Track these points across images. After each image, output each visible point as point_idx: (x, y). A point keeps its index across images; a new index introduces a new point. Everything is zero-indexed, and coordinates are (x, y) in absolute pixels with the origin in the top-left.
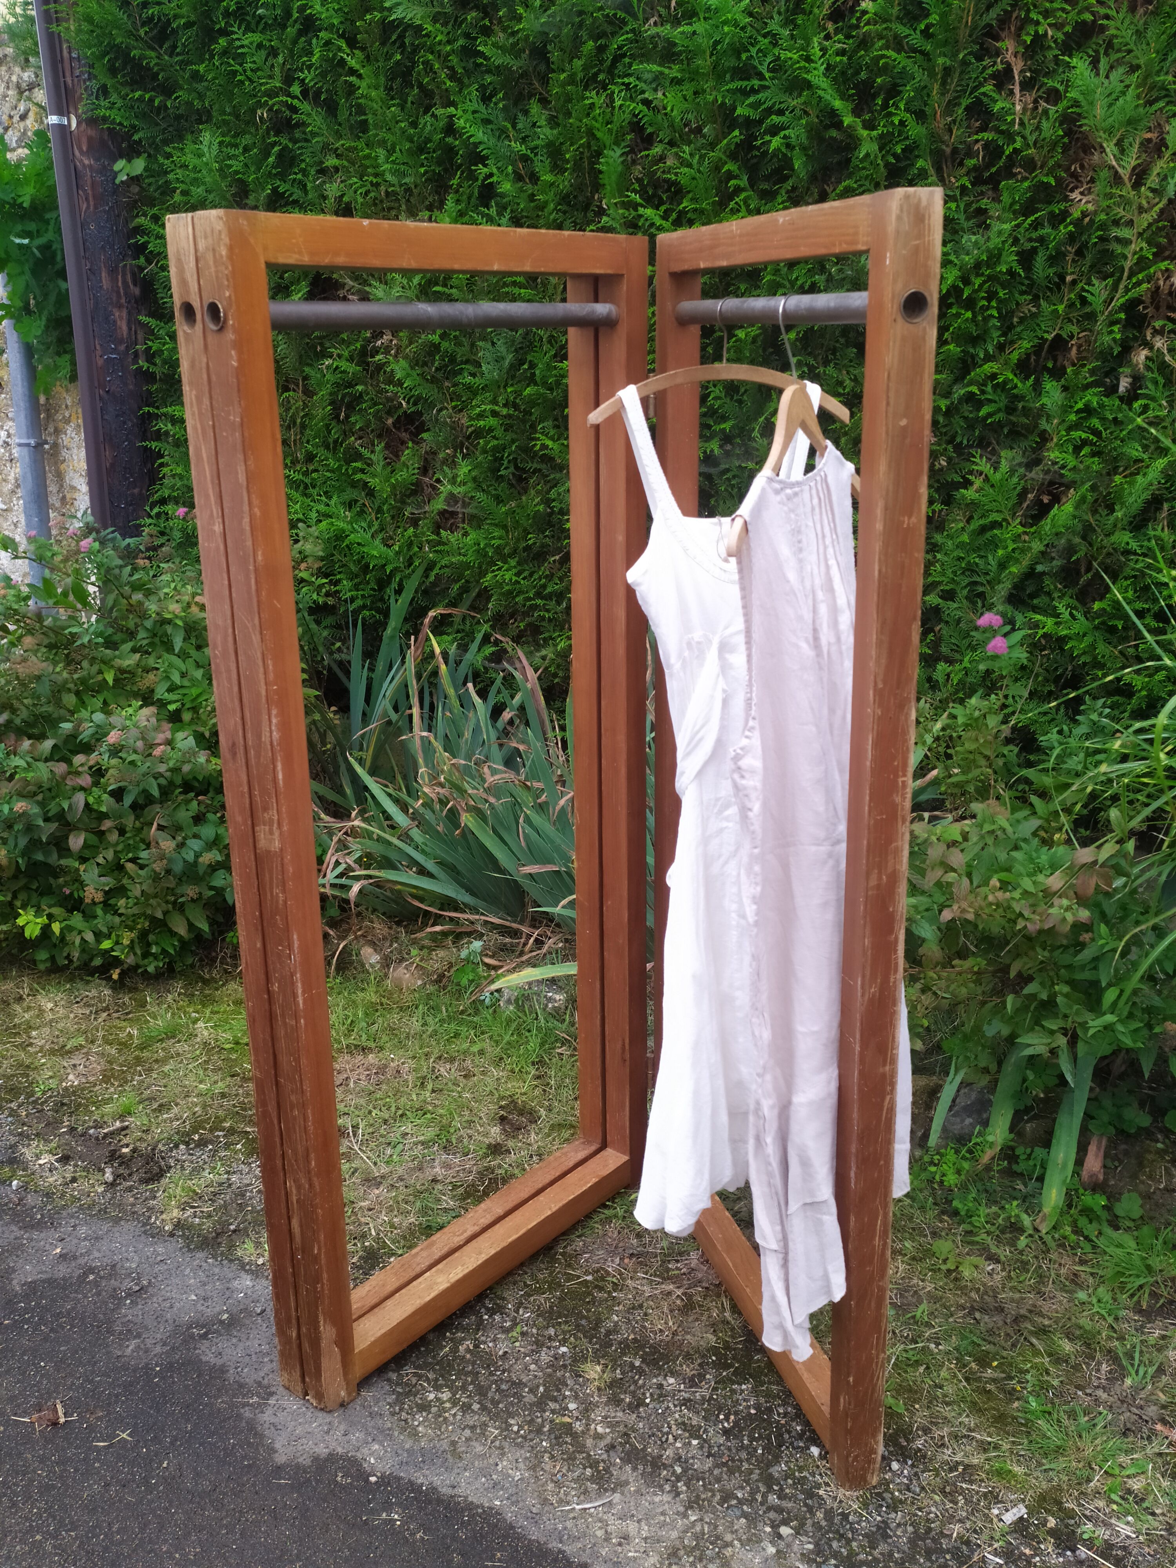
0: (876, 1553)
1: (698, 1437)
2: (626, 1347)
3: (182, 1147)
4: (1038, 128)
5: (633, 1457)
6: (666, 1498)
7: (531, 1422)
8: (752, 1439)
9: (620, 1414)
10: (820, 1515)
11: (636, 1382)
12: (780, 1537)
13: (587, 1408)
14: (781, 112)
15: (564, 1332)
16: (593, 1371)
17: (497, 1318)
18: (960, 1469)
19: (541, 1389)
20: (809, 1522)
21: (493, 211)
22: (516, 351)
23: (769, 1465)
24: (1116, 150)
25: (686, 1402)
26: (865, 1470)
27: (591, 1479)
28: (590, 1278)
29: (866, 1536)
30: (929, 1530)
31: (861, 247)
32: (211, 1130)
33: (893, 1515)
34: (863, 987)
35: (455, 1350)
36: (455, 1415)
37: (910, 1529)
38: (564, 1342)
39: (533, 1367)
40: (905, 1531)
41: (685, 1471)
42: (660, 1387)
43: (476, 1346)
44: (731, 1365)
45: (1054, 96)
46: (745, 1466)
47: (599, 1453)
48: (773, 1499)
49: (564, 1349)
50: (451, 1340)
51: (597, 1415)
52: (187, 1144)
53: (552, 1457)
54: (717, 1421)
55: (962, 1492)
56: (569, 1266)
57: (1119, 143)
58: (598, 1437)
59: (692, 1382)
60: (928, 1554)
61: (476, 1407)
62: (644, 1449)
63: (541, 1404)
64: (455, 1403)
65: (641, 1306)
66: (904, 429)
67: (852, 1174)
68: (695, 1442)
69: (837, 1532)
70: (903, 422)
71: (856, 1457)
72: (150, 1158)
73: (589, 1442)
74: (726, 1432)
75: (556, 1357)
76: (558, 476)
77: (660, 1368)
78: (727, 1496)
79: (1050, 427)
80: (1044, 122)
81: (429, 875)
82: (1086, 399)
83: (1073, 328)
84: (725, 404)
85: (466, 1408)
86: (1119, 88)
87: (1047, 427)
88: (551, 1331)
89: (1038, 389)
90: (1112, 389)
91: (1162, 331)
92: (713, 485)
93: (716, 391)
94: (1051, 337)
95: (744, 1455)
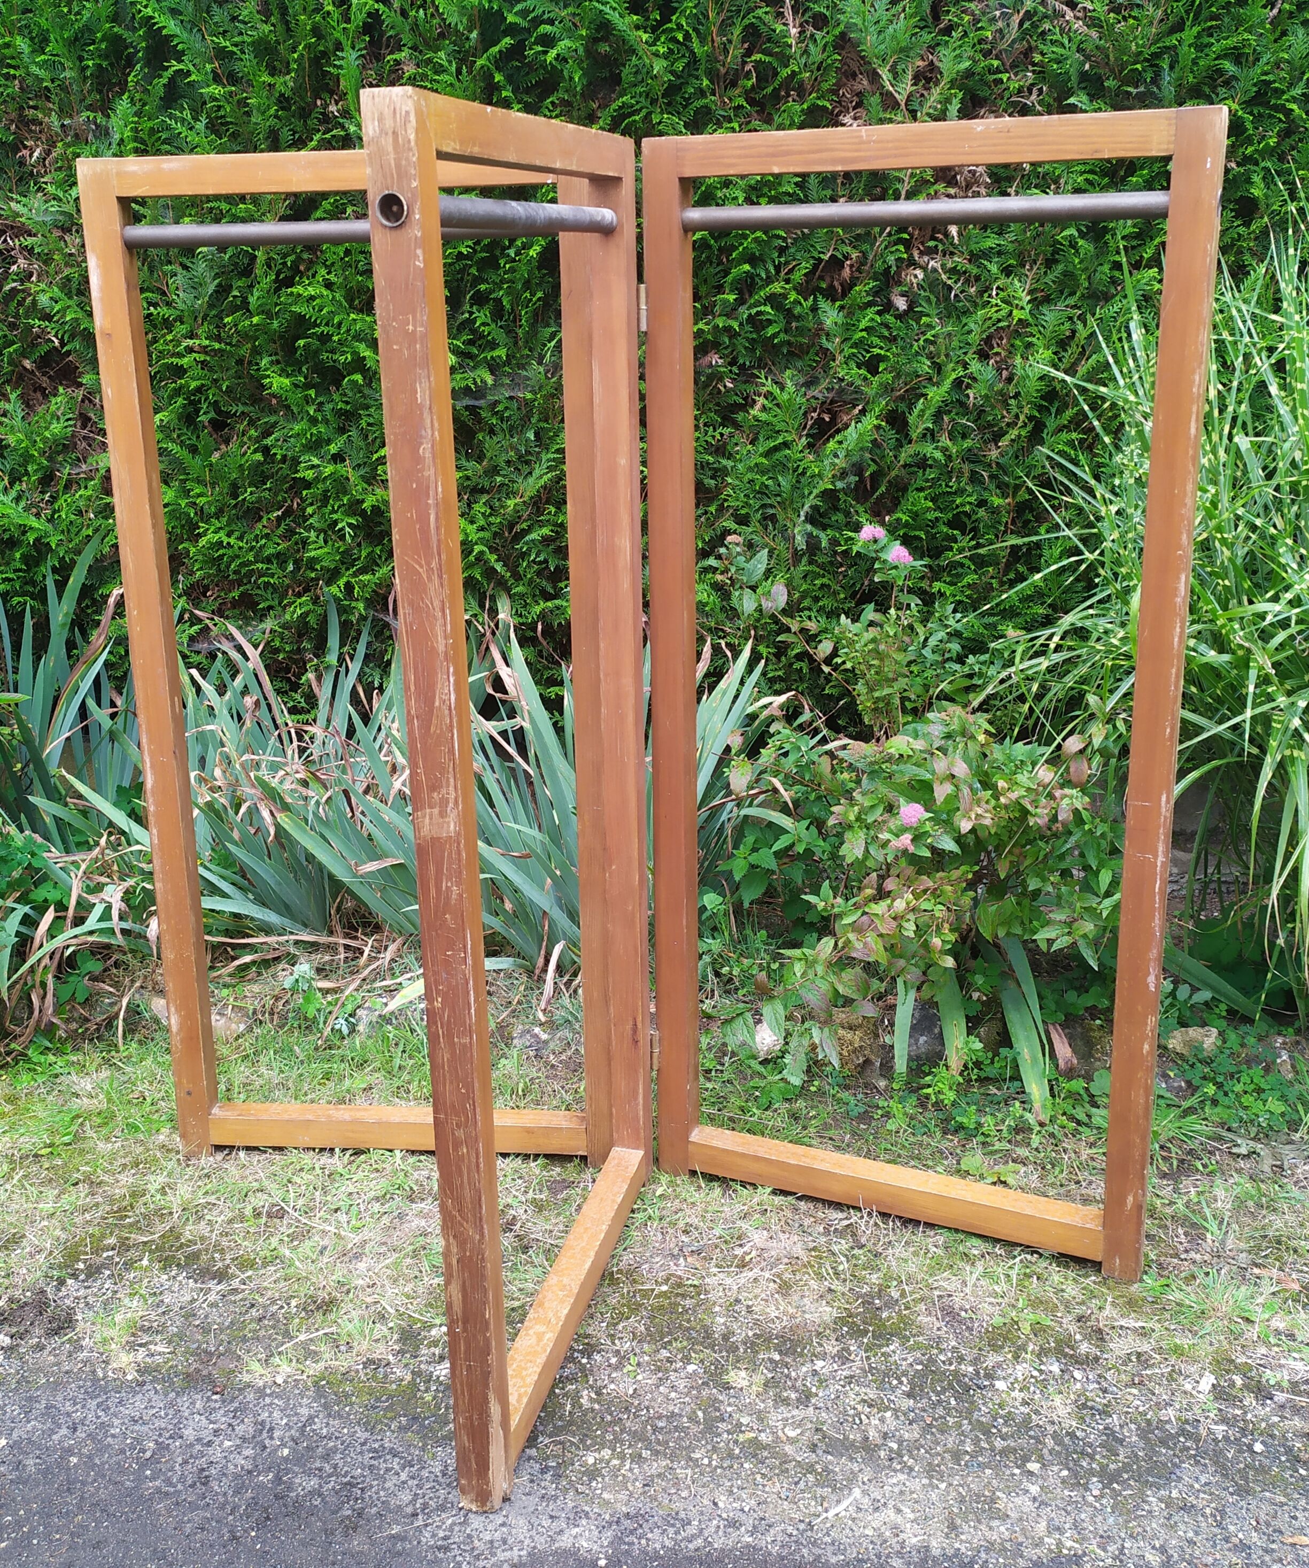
0: (1122, 1457)
1: (887, 1409)
2: (752, 1345)
4: (806, 52)
5: (842, 1447)
6: (902, 1476)
7: (715, 1449)
8: (937, 1394)
9: (795, 1412)
11: (788, 1376)
12: (1032, 1474)
13: (761, 1417)
15: (680, 1350)
16: (738, 1378)
17: (597, 1357)
18: (1134, 1359)
19: (700, 1414)
20: (1046, 1452)
23: (971, 1412)
24: (890, 76)
25: (850, 1379)
27: (818, 1484)
28: (664, 1288)
29: (1102, 1446)
30: (1148, 1422)
33: (1109, 1420)
35: (576, 1403)
36: (631, 1470)
37: (1133, 1427)
38: (687, 1360)
39: (673, 1395)
40: (1131, 1430)
41: (900, 1442)
42: (815, 1373)
43: (599, 1393)
44: (867, 1332)
45: (820, 21)
46: (950, 1420)
47: (806, 1456)
48: (998, 1442)
49: (691, 1368)
50: (565, 1395)
51: (775, 1417)
53: (764, 1476)
54: (893, 1388)
55: (1150, 1378)
56: (635, 1281)
57: (893, 70)
58: (792, 1441)
59: (843, 1357)
61: (646, 1454)
62: (846, 1438)
63: (710, 1427)
64: (622, 1457)
65: (738, 1301)
68: (888, 1414)
73: (788, 1449)
74: (909, 1395)
75: (689, 1377)
76: (273, 419)
77: (801, 1355)
78: (956, 1454)
79: (831, 345)
80: (811, 47)
81: (224, 895)
82: (869, 317)
83: (847, 249)
84: (493, 331)
85: (638, 1458)
86: (886, 16)
87: (829, 345)
88: (664, 1353)
89: (814, 309)
90: (888, 307)
91: (932, 252)
92: (478, 419)
93: (482, 316)
94: (826, 257)
95: (940, 1411)
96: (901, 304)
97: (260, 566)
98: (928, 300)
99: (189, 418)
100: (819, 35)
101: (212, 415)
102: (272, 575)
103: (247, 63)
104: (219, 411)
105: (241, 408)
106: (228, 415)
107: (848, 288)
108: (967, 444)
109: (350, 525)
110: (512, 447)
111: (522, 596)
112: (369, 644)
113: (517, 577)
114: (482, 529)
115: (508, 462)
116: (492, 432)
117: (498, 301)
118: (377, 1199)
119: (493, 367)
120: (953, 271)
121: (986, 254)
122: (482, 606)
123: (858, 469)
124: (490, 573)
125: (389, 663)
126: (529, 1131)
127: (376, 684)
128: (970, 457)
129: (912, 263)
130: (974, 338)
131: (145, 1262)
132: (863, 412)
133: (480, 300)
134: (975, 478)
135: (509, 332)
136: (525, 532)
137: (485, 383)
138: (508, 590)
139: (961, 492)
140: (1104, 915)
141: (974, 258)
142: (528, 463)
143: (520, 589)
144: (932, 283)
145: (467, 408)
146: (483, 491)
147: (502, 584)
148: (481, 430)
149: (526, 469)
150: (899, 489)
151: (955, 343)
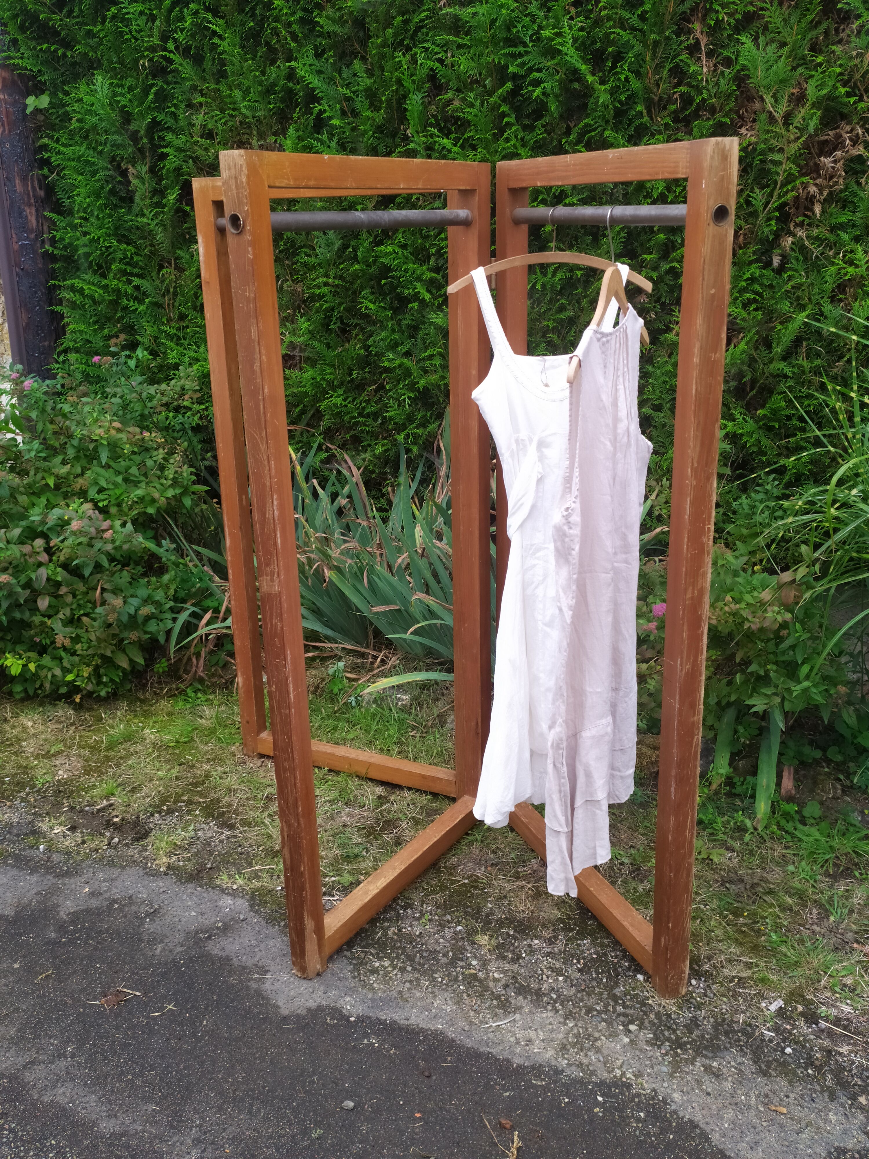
0: (693, 1036)
1: (563, 975)
2: (501, 923)
3: (156, 815)
4: (717, 84)
5: (522, 990)
6: (550, 1014)
7: (449, 975)
8: (598, 973)
9: (507, 965)
10: (652, 1016)
11: (513, 945)
12: (630, 1031)
13: (484, 964)
14: (539, 70)
15: (457, 917)
16: (483, 939)
17: (409, 911)
18: (736, 980)
19: (451, 954)
20: (646, 1021)
21: (325, 137)
22: (342, 238)
23: (612, 988)
24: (772, 100)
25: (549, 954)
26: (678, 985)
27: (498, 1007)
28: (466, 881)
29: (684, 1026)
30: (724, 1020)
31: (680, 176)
32: (176, 802)
33: (699, 1012)
34: (681, 665)
35: (385, 934)
36: (396, 975)
37: (712, 1020)
38: (459, 923)
39: (441, 940)
40: (709, 1022)
41: (559, 996)
42: (530, 946)
43: (400, 930)
44: (574, 929)
45: (728, 62)
46: (597, 990)
47: (499, 990)
48: (620, 1009)
49: (459, 928)
50: (382, 928)
51: (492, 966)
52: (160, 813)
53: (468, 995)
54: (572, 965)
55: (740, 994)
56: (451, 874)
57: (774, 96)
58: (496, 980)
59: (551, 942)
60: (727, 1034)
61: (409, 968)
62: (529, 985)
63: (453, 963)
64: (394, 968)
65: (505, 897)
66: (713, 295)
67: (672, 790)
68: (561, 978)
69: (665, 1026)
70: (713, 291)
71: (672, 978)
72: (136, 823)
73: (491, 984)
74: (580, 970)
75: (456, 933)
76: (373, 328)
77: (527, 934)
78: (589, 1010)
80: (721, 80)
83: (740, 224)
85: (403, 970)
86: (773, 57)
88: (449, 917)
90: (768, 264)
91: (801, 225)
95: (594, 983)
96: (776, 261)
97: (361, 419)
98: (797, 260)
99: (326, 325)
100: (727, 71)
101: (339, 324)
102: (368, 426)
103: (361, 103)
104: (342, 322)
105: (356, 321)
106: (347, 325)
108: (818, 362)
109: (409, 398)
112: (423, 473)
121: (842, 227)
126: (424, 777)
128: (818, 372)
129: (788, 232)
130: (829, 287)
131: (197, 812)
132: (743, 337)
134: (821, 387)
139: (812, 395)
141: (833, 229)
144: (799, 247)
150: (767, 392)
151: (816, 290)
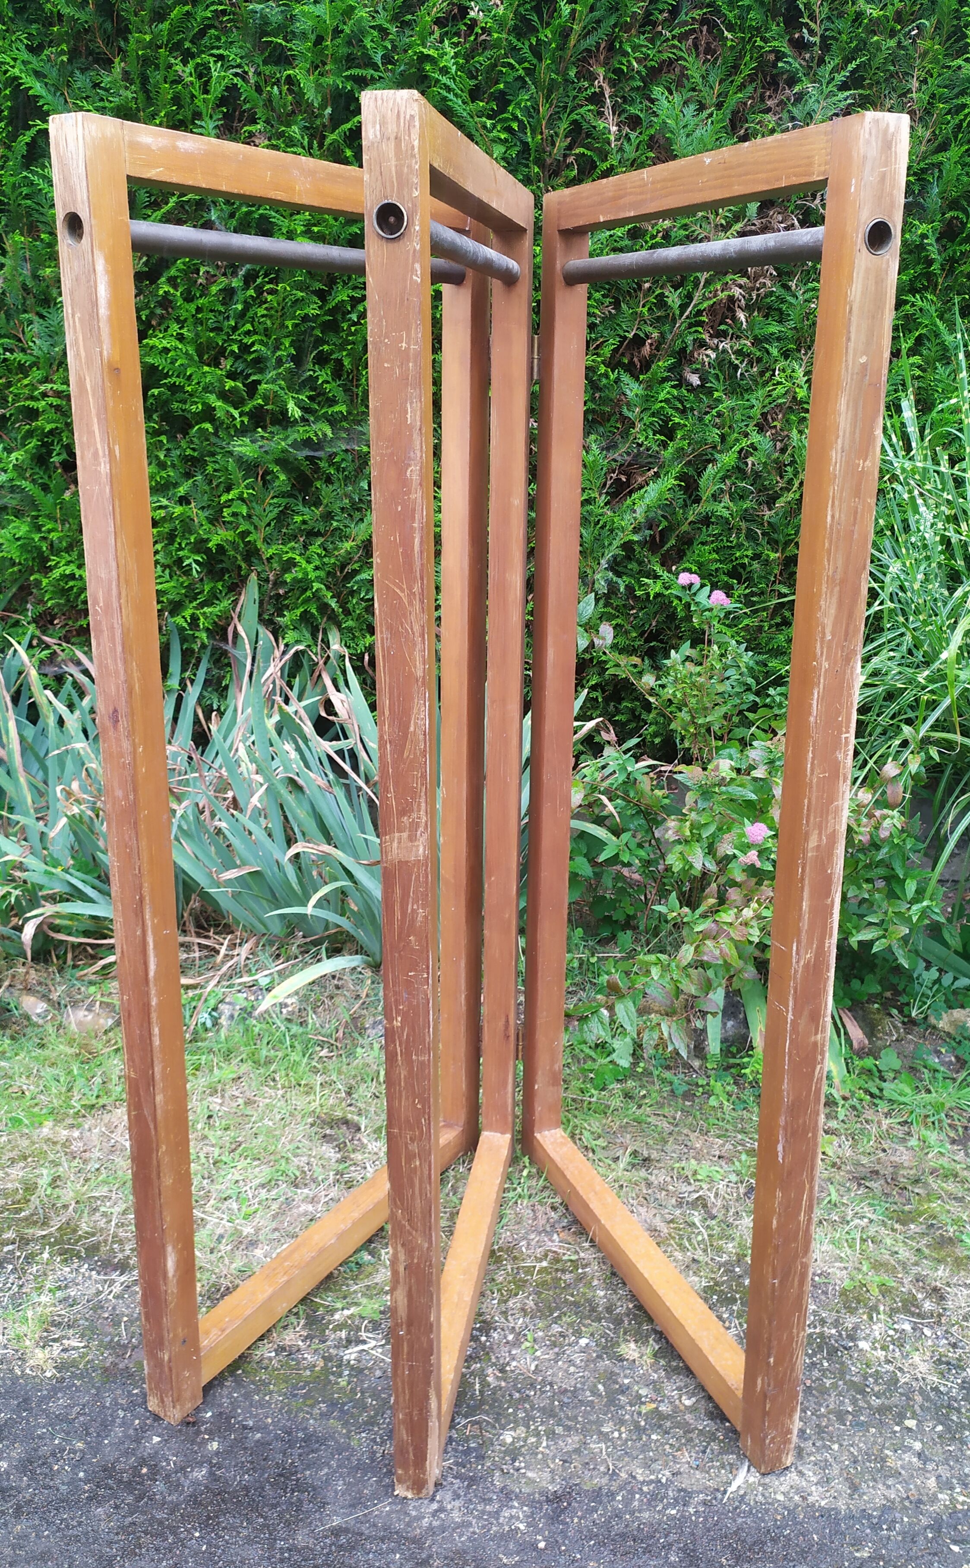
7: (621, 1422)
13: (656, 1387)
15: (571, 1325)
16: (629, 1350)
17: (495, 1335)
19: (600, 1387)
20: (917, 1408)
23: (842, 1373)
27: (724, 1452)
28: (545, 1264)
35: (484, 1384)
36: (548, 1447)
38: (578, 1334)
39: (572, 1369)
43: (502, 1370)
44: (735, 1300)
45: (635, 122)
46: (827, 1382)
47: (707, 1425)
48: (874, 1400)
49: (583, 1342)
50: (471, 1373)
51: (671, 1390)
53: (671, 1446)
56: (516, 1258)
58: (690, 1410)
61: (559, 1430)
63: (612, 1401)
64: (537, 1434)
73: (689, 1418)
75: (583, 1350)
78: (840, 1416)
79: (631, 415)
80: (626, 146)
81: (91, 900)
82: (666, 391)
83: (649, 329)
84: (333, 388)
85: (551, 1435)
86: (693, 122)
87: (630, 415)
88: (556, 1329)
89: (617, 381)
90: (681, 382)
91: (722, 334)
92: (317, 469)
93: (323, 375)
94: (631, 336)
95: (816, 1373)
96: (694, 380)
98: (717, 377)
99: (41, 459)
100: (633, 135)
101: (64, 456)
104: (70, 454)
107: (646, 365)
108: (747, 504)
109: (196, 561)
110: (346, 495)
111: (350, 629)
113: (347, 613)
114: (317, 568)
115: (343, 509)
116: (329, 480)
117: (339, 362)
118: (263, 1186)
119: (332, 421)
120: (739, 353)
121: (768, 339)
122: (314, 636)
123: (650, 524)
124: (324, 608)
125: (226, 687)
127: (215, 707)
128: (746, 516)
129: (702, 344)
130: (756, 412)
131: (46, 1255)
132: (657, 475)
133: (322, 360)
134: (751, 536)
135: (347, 390)
136: (355, 572)
137: (325, 435)
138: (339, 626)
139: (739, 546)
140: (915, 919)
141: (757, 341)
142: (359, 510)
143: (350, 623)
144: (722, 362)
145: (307, 458)
146: (318, 534)
147: (333, 619)
148: (319, 479)
149: (357, 515)
150: (687, 542)
151: (738, 416)
